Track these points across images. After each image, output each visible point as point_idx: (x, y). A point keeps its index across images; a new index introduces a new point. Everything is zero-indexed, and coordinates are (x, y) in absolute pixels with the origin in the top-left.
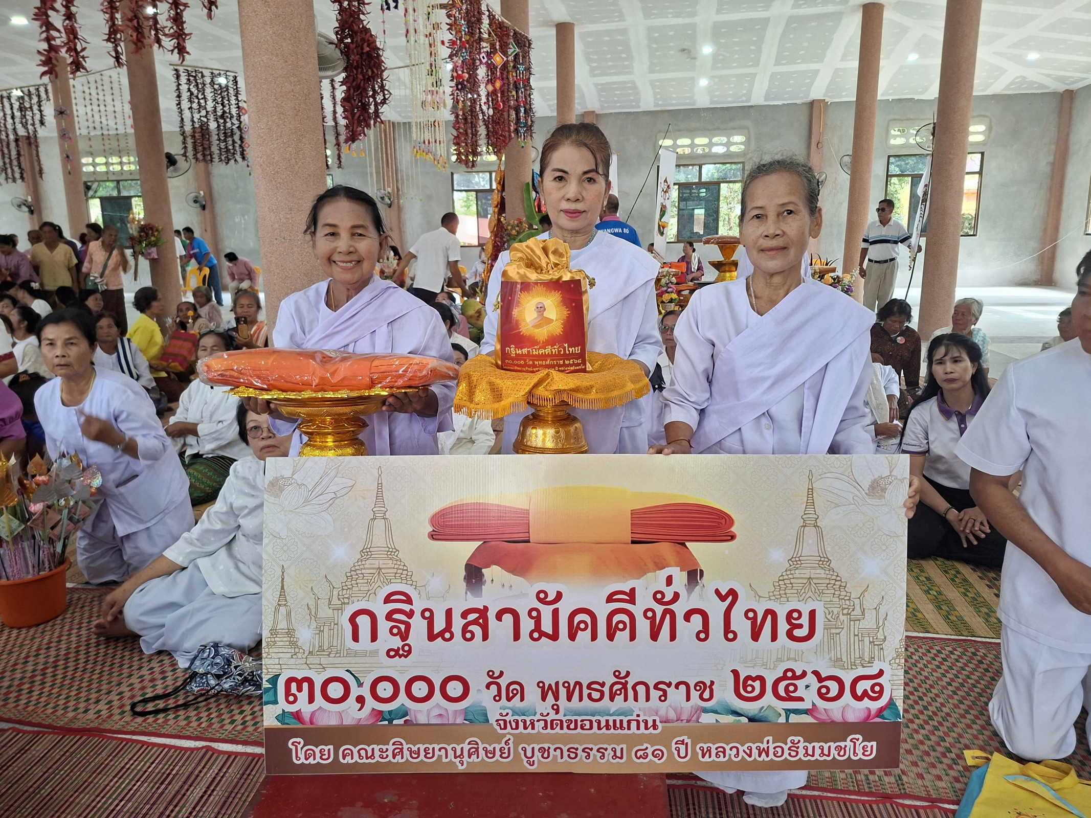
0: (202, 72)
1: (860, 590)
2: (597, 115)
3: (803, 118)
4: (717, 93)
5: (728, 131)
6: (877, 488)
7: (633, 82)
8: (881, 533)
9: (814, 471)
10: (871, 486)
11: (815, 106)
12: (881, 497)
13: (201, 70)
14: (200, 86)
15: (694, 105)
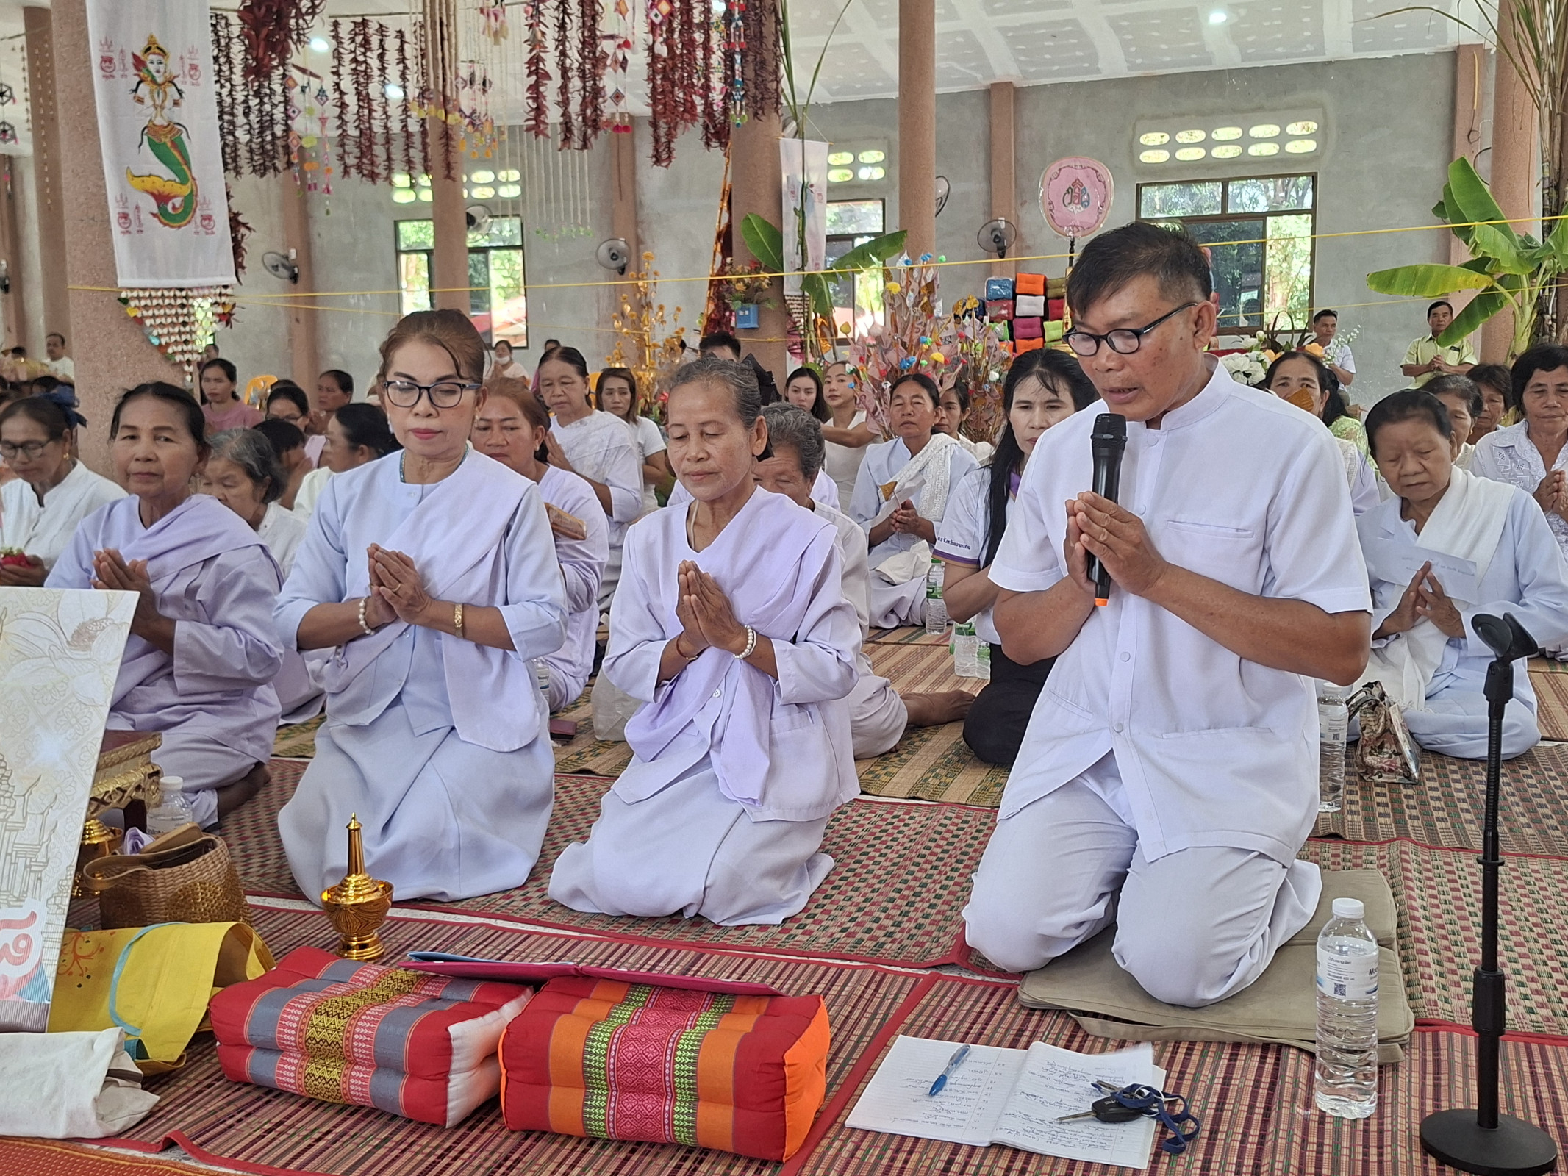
0: (226, 18)
1: (28, 783)
2: (1017, 90)
3: (1440, 84)
4: (1250, 39)
5: (1282, 114)
6: (83, 636)
7: (1074, 22)
8: (74, 700)
9: (9, 609)
10: (76, 632)
11: (1460, 57)
12: (87, 648)
13: (225, 14)
14: (223, 42)
15: (1210, 63)
